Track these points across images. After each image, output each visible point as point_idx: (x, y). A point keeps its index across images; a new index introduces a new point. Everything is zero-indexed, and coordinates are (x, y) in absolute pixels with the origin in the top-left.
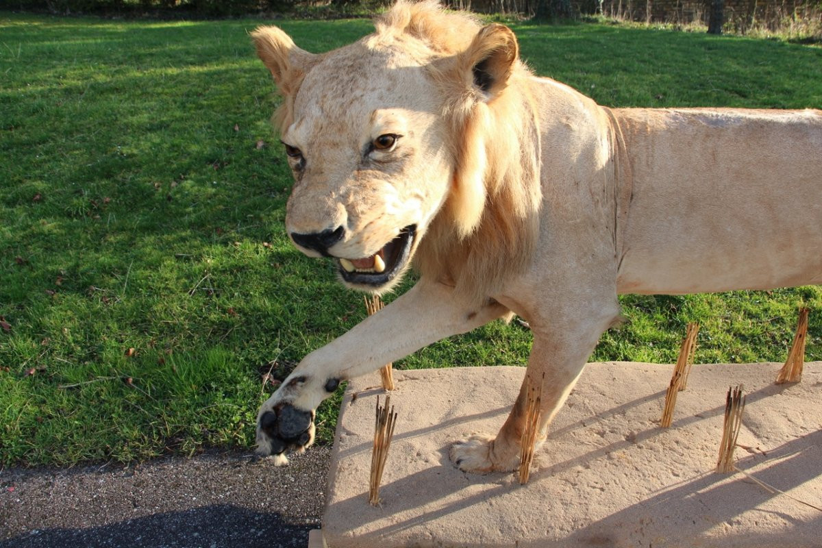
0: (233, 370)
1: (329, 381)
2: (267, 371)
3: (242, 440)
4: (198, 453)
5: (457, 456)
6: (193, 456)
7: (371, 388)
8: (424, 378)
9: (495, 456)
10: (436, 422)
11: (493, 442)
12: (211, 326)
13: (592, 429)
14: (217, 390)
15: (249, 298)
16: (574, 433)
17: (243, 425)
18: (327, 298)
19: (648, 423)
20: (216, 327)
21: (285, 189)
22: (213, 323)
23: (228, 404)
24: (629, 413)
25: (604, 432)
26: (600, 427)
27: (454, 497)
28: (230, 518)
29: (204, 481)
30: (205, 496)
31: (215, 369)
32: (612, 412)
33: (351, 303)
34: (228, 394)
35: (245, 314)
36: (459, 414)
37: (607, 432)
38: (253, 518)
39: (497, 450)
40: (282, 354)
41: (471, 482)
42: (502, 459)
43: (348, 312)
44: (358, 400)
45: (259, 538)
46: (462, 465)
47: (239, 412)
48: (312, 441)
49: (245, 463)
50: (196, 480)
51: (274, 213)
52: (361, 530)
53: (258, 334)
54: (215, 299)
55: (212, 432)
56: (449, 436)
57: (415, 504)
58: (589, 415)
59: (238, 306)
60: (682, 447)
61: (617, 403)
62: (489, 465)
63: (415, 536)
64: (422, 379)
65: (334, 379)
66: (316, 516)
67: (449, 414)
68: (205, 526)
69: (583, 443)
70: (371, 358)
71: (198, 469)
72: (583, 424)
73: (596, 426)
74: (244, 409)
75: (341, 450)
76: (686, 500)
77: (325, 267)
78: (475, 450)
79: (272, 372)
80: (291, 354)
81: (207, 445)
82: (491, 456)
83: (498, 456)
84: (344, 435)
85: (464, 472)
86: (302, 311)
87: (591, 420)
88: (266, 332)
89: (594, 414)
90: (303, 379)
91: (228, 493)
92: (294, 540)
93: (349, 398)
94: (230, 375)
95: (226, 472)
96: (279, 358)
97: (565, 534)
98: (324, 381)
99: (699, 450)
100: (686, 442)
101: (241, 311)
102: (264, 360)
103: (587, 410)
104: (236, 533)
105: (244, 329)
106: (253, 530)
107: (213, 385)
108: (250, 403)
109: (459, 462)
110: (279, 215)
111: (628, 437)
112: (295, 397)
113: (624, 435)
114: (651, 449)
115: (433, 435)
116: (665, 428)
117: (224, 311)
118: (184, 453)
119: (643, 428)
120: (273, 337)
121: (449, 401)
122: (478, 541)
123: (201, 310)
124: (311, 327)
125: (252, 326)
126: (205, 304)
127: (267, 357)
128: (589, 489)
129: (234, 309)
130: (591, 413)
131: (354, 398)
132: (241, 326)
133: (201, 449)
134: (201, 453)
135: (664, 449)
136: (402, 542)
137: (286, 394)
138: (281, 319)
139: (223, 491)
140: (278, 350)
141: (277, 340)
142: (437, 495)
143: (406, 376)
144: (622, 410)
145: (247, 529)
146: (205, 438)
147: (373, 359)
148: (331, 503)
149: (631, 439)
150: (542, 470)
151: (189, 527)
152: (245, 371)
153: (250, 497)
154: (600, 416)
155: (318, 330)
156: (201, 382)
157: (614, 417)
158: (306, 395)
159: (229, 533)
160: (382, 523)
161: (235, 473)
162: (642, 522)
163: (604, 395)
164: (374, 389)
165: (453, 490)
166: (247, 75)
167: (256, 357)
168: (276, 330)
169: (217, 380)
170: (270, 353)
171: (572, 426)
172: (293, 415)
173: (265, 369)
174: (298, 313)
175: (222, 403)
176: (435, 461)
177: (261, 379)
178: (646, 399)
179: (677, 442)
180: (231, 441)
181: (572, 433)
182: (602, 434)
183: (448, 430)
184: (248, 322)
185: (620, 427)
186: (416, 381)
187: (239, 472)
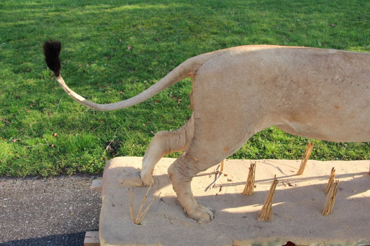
0: (94, 143)
2: (108, 145)
3: (91, 170)
4: (73, 175)
6: (71, 175)
12: (90, 126)
14: (86, 150)
15: (108, 115)
17: (93, 165)
18: (141, 116)
20: (92, 126)
21: (136, 69)
22: (91, 124)
23: (89, 156)
28: (80, 199)
29: (74, 185)
30: (72, 190)
31: (87, 143)
34: (90, 153)
35: (105, 122)
38: (89, 199)
40: (116, 138)
43: (148, 122)
45: (89, 206)
47: (93, 159)
49: (91, 179)
50: (70, 184)
51: (128, 79)
53: (109, 129)
54: (94, 115)
55: (81, 166)
59: (103, 118)
68: (69, 201)
71: (72, 180)
74: (95, 158)
79: (110, 145)
80: (120, 138)
81: (77, 172)
86: (129, 121)
88: (112, 129)
91: (81, 190)
94: (93, 145)
95: (83, 182)
96: (115, 140)
101: (104, 120)
102: (108, 140)
104: (81, 204)
105: (103, 127)
106: (87, 204)
107: (85, 149)
108: (98, 157)
110: (130, 80)
117: (97, 120)
118: (68, 174)
123: (87, 119)
124: (131, 128)
125: (107, 126)
126: (90, 117)
127: (110, 139)
129: (101, 119)
132: (102, 126)
133: (75, 173)
134: (75, 174)
138: (119, 124)
139: (80, 189)
140: (115, 136)
141: (116, 132)
145: (85, 203)
146: (77, 169)
151: (63, 201)
152: (99, 144)
153: (90, 192)
155: (134, 129)
156: (80, 147)
159: (78, 204)
161: (86, 183)
166: (131, 15)
167: (105, 138)
168: (116, 128)
169: (87, 147)
170: (111, 137)
174: (127, 121)
175: (86, 155)
177: (105, 148)
180: (87, 171)
184: (106, 125)
187: (88, 182)
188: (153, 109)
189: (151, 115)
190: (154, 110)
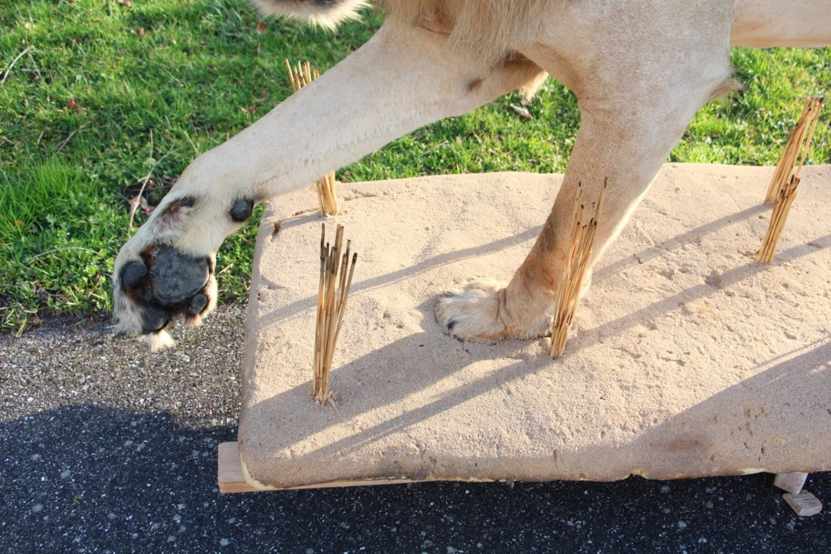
0: (81, 194)
1: (236, 203)
2: (136, 194)
3: (102, 302)
4: (32, 328)
5: (448, 316)
6: (24, 332)
7: (302, 213)
8: (385, 194)
9: (508, 313)
10: (409, 263)
11: (504, 293)
12: (41, 128)
13: (652, 268)
14: (56, 226)
15: (99, 83)
16: (625, 274)
17: (103, 279)
18: (223, 80)
19: (737, 257)
20: (48, 129)
22: (44, 122)
23: (77, 247)
24: (706, 241)
25: (672, 272)
26: (665, 264)
27: (449, 384)
28: (91, 426)
29: (45, 371)
30: (47, 394)
31: (51, 195)
32: (680, 239)
33: (260, 86)
34: (75, 232)
35: (96, 108)
36: (444, 248)
37: (676, 271)
38: (128, 424)
39: (511, 305)
40: (158, 167)
41: (473, 357)
42: (520, 317)
43: (255, 100)
44: (284, 233)
45: (139, 454)
46: (457, 330)
47: (95, 259)
48: (213, 305)
49: (110, 337)
50: (31, 370)
52: (304, 447)
53: (118, 138)
54: (43, 86)
55: (54, 292)
56: (431, 284)
57: (389, 398)
58: (645, 246)
59: (83, 95)
60: (794, 293)
61: (686, 226)
62: (500, 329)
63: (392, 450)
64: (381, 194)
65: (245, 199)
66: (227, 414)
67: (428, 249)
68: (50, 442)
69: (641, 289)
70: (306, 161)
71: (33, 351)
72: (637, 259)
73: (657, 261)
74: (102, 253)
75: (261, 314)
76: (812, 376)
77: (216, 34)
78: (477, 306)
79: (144, 195)
80: (172, 166)
81: (46, 313)
82: (502, 313)
83: (513, 313)
84: (264, 289)
85: (461, 340)
86: (186, 100)
87: (650, 252)
88: (131, 134)
89: (653, 244)
90: (190, 202)
91: (85, 388)
92: (195, 453)
93: (268, 230)
94: (76, 203)
95: (81, 354)
96: (154, 173)
97: (629, 437)
98: (227, 203)
99: (822, 297)
100: (800, 286)
101: (87, 103)
102: (130, 177)
103: (642, 238)
104: (101, 450)
105: (95, 130)
106: (128, 443)
107: (51, 219)
108: (112, 245)
109: (451, 326)
111: (708, 278)
112: (178, 233)
113: (703, 276)
114: (747, 297)
115: (406, 282)
116: (764, 264)
117: (61, 104)
118: (9, 329)
119: (732, 265)
120: (143, 141)
121: (427, 229)
122: (494, 453)
123: (23, 104)
124: (201, 124)
125: (108, 125)
126: (27, 93)
127: (135, 172)
128: (659, 363)
129: (77, 100)
130: (648, 242)
131: (277, 229)
132: (90, 126)
133: (37, 321)
134: (37, 326)
135: (767, 296)
136: (372, 460)
137: (162, 229)
138: (154, 114)
139: (77, 384)
140: (151, 161)
141: (150, 145)
142: (420, 380)
143: (355, 192)
144: (695, 236)
145: (119, 442)
146: (42, 303)
147: (310, 162)
148: (251, 404)
149: (715, 282)
150: (582, 333)
151: (23, 446)
152: (101, 195)
153: (122, 391)
154: (662, 247)
155: (211, 129)
156: (31, 216)
157: (684, 248)
158: (198, 228)
159: (91, 450)
160: (338, 432)
161: (95, 354)
162: (748, 413)
163: (664, 214)
164: (308, 214)
165: (446, 371)
167: (116, 172)
168: (148, 131)
169: (57, 211)
170: (139, 166)
171: (622, 263)
172: (176, 264)
173: (133, 190)
174: (180, 103)
175: (65, 245)
176: (414, 325)
177: (128, 207)
178: (729, 220)
179: (786, 286)
180: (86, 305)
181: (622, 275)
182: (669, 275)
183: (431, 274)
184: (101, 121)
185: (696, 263)
186: (373, 198)
187: (101, 353)
188: (256, 54)
189: (258, 76)
190: (262, 57)
